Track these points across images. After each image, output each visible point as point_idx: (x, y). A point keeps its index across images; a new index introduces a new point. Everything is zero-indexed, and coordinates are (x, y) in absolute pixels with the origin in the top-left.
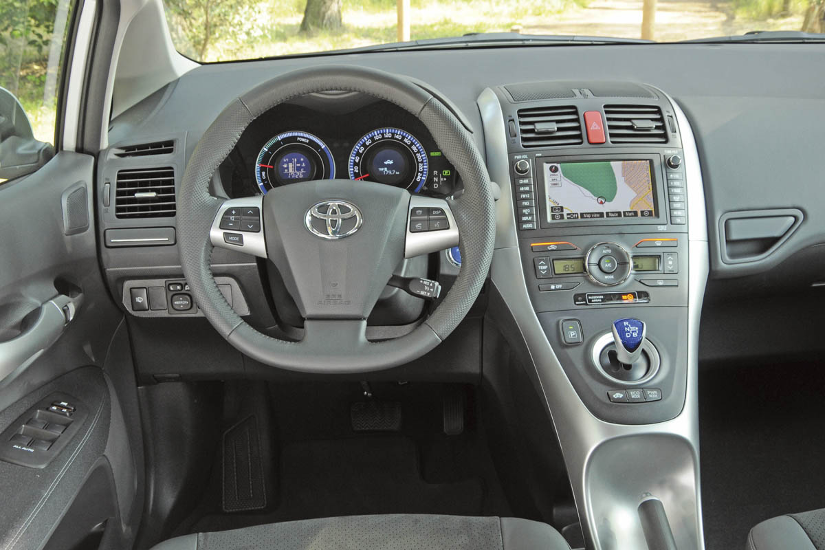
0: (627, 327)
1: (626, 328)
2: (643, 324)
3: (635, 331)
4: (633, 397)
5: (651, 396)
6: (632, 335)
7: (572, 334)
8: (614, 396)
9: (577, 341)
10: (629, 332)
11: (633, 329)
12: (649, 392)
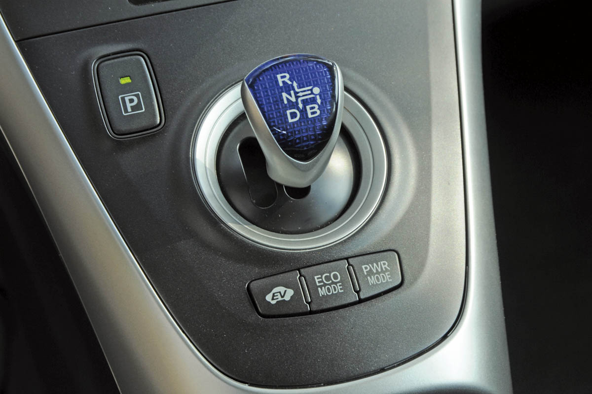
0: (288, 88)
1: (284, 95)
2: (331, 69)
3: (313, 101)
4: (322, 292)
5: (372, 280)
6: (303, 112)
7: (130, 100)
8: (269, 298)
9: (144, 123)
10: (294, 105)
11: (304, 93)
12: (365, 269)
